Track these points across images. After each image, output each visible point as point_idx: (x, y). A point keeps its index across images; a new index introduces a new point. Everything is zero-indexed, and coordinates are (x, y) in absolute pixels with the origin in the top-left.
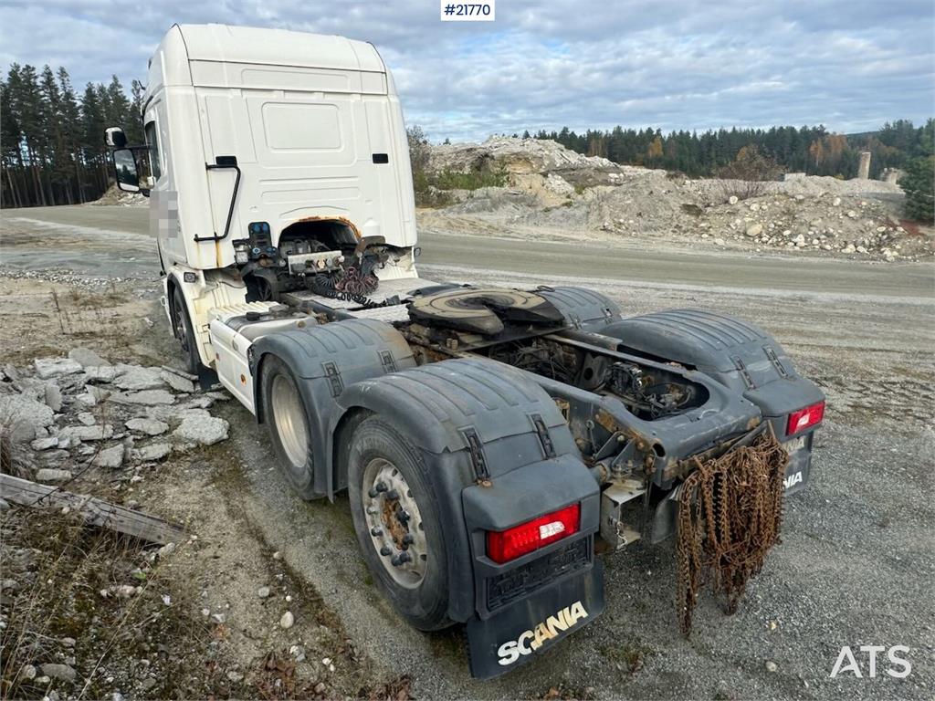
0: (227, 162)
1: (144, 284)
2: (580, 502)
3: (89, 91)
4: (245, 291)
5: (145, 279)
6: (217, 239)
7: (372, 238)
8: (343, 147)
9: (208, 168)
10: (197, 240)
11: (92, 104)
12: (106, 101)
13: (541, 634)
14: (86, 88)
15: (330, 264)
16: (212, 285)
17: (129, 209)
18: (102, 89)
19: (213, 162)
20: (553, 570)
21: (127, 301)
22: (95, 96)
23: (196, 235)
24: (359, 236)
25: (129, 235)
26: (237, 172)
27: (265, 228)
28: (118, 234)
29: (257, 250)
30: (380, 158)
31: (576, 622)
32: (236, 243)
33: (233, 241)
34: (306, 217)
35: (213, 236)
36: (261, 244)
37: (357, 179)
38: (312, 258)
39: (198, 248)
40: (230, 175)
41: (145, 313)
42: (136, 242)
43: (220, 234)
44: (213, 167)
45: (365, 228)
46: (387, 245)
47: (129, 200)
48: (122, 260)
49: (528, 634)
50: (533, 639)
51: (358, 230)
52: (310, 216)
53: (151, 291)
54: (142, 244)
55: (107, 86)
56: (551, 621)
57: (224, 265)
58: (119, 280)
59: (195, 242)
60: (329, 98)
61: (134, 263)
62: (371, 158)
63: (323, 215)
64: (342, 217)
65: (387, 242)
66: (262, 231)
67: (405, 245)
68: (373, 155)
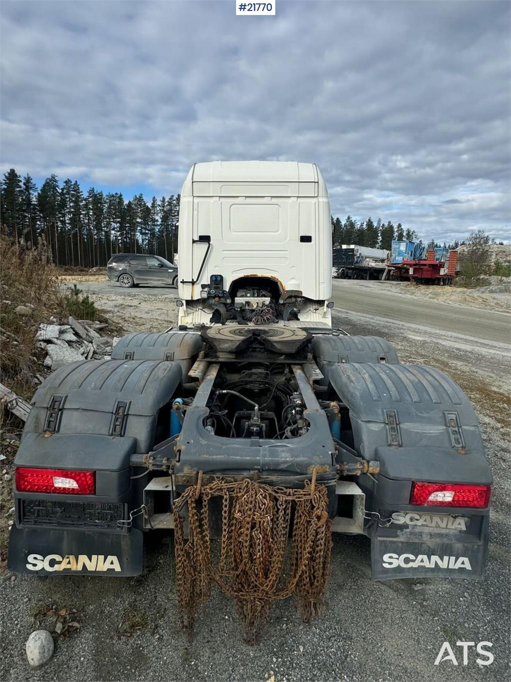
0: (205, 239)
2: (95, 472)
4: (211, 316)
6: (193, 283)
7: (292, 291)
8: (280, 231)
9: (194, 242)
10: (183, 282)
13: (69, 563)
15: (260, 305)
16: (194, 310)
19: (196, 238)
20: (85, 519)
23: (183, 280)
24: (283, 290)
26: (208, 245)
27: (219, 278)
29: (213, 291)
30: (306, 239)
31: (105, 570)
32: (203, 286)
33: (202, 285)
34: (249, 274)
35: (191, 281)
36: (216, 288)
37: (287, 252)
38: (250, 301)
39: (183, 286)
40: (204, 246)
43: (195, 280)
44: (197, 241)
45: (288, 284)
46: (303, 297)
49: (57, 558)
50: (60, 563)
51: (283, 285)
52: (252, 274)
56: (83, 558)
57: (195, 298)
59: (182, 284)
60: (274, 201)
62: (298, 239)
63: (260, 274)
64: (273, 276)
65: (304, 295)
66: (217, 280)
67: (317, 299)
68: (301, 237)
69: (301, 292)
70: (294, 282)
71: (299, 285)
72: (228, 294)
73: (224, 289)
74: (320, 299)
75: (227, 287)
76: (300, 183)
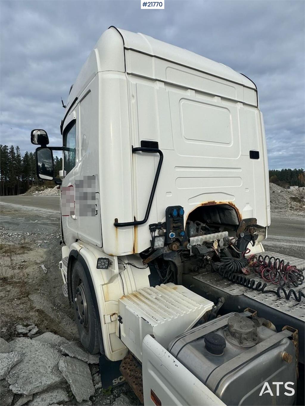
1: (42, 237)
3: (26, 155)
5: (43, 233)
6: (136, 224)
8: (232, 143)
9: (134, 150)
10: (117, 225)
11: (27, 159)
12: (32, 158)
14: (26, 153)
15: (221, 244)
17: (36, 196)
18: (31, 154)
19: (138, 145)
21: (31, 250)
22: (28, 156)
23: (116, 220)
24: (240, 219)
25: (35, 208)
27: (181, 212)
28: (30, 208)
29: (172, 235)
30: (254, 155)
32: (153, 228)
33: (151, 226)
34: (206, 202)
36: (175, 229)
37: (240, 171)
39: (117, 234)
41: (42, 259)
42: (39, 212)
43: (140, 219)
44: (139, 150)
46: (257, 226)
47: (36, 193)
48: (31, 221)
51: (240, 213)
52: (210, 201)
53: (45, 241)
54: (41, 213)
55: (33, 153)
57: (139, 250)
58: (28, 234)
59: (114, 228)
60: (224, 103)
61: (37, 223)
62: (248, 155)
64: (230, 201)
66: (179, 216)
67: (266, 226)
68: (250, 152)
69: (256, 220)
70: (248, 208)
71: (252, 211)
76: (244, 88)
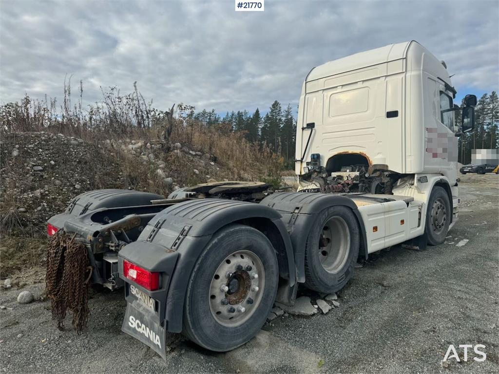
0: (310, 126)
7: (377, 165)
9: (303, 129)
19: (305, 126)
24: (372, 164)
27: (316, 156)
30: (392, 114)
33: (307, 163)
34: (341, 152)
35: (301, 159)
37: (374, 129)
38: (343, 175)
40: (309, 131)
44: (305, 128)
45: (375, 160)
46: (390, 171)
51: (371, 160)
52: (344, 151)
57: (303, 173)
62: (385, 114)
63: (351, 150)
64: (361, 151)
65: (390, 169)
66: (316, 158)
67: (404, 173)
68: (387, 113)
69: (387, 166)
70: (380, 156)
71: (385, 159)
72: (325, 169)
73: (321, 166)
74: (407, 173)
75: (324, 164)
76: (389, 63)
